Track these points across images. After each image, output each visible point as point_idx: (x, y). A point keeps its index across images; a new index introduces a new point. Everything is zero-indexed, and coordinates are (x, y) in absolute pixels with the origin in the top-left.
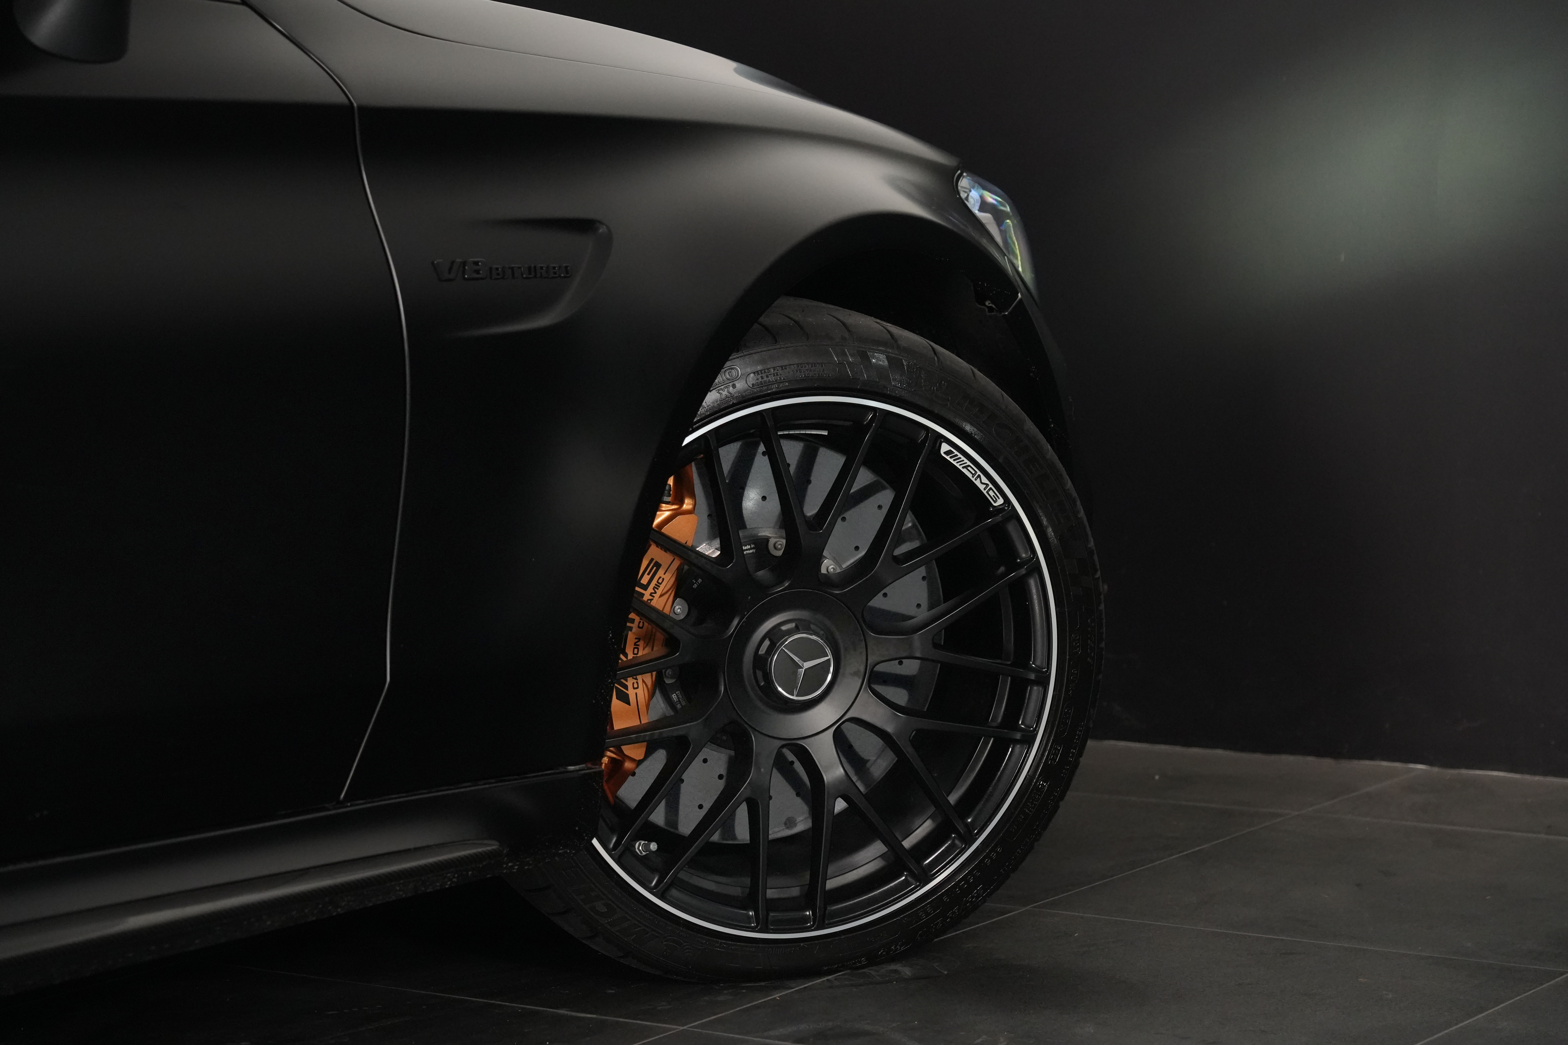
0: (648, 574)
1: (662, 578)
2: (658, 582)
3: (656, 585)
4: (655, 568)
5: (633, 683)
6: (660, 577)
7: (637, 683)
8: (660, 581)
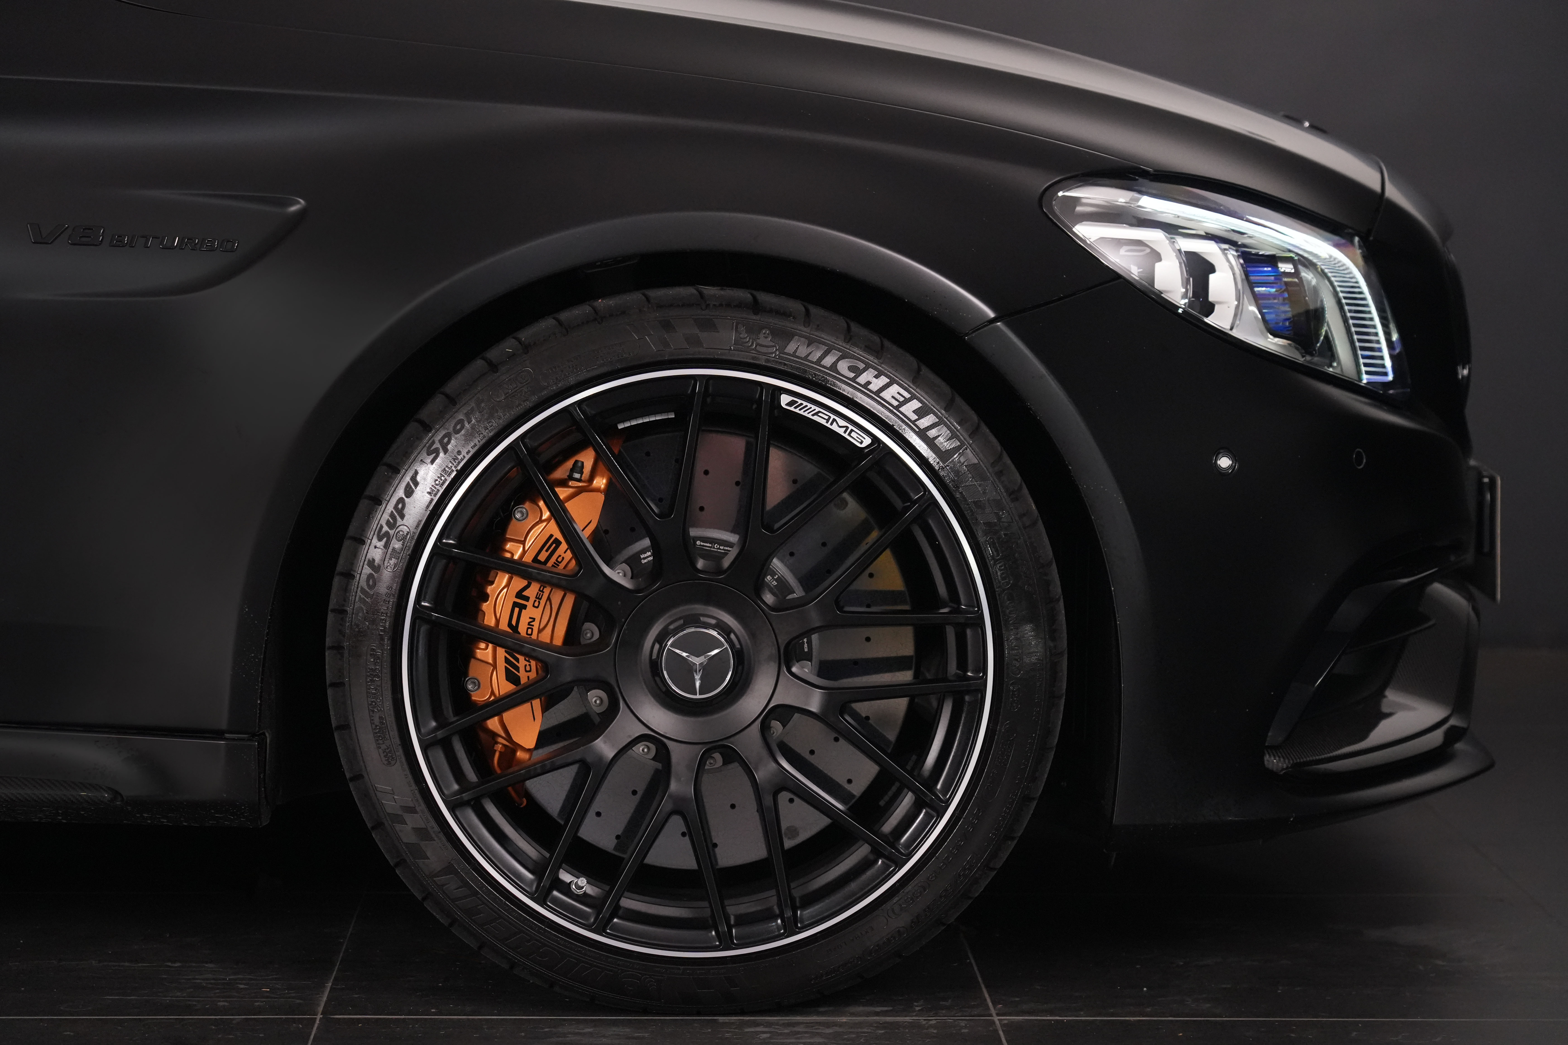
0: (547, 551)
1: (561, 557)
2: (557, 560)
3: (555, 563)
4: (554, 545)
5: (526, 666)
6: (560, 556)
7: (530, 665)
8: (560, 560)
